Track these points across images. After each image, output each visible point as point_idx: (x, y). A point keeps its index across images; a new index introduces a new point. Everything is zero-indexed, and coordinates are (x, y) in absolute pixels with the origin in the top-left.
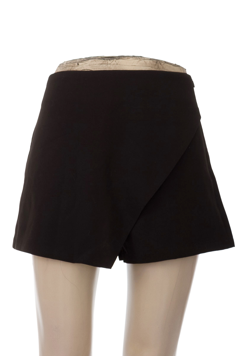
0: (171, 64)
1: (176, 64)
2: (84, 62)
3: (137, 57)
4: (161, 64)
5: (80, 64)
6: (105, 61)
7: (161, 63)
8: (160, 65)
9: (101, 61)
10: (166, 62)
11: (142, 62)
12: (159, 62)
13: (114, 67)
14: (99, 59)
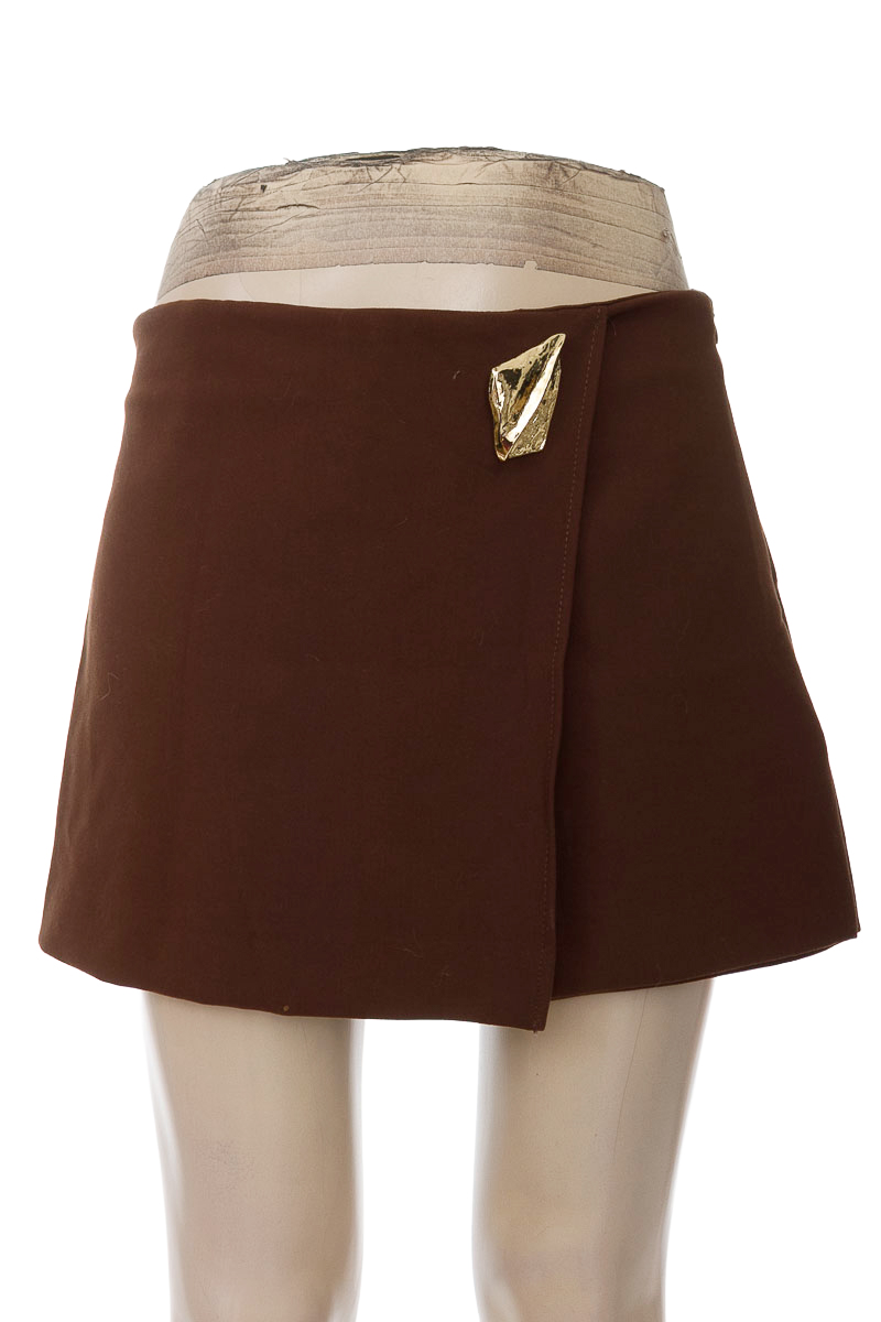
0: (604, 172)
1: (623, 172)
2: (286, 177)
3: (478, 152)
4: (565, 173)
5: (270, 185)
6: (362, 170)
7: (566, 168)
8: (563, 179)
9: (347, 173)
10: (584, 166)
11: (497, 167)
12: (558, 168)
13: (395, 192)
14: (338, 164)
